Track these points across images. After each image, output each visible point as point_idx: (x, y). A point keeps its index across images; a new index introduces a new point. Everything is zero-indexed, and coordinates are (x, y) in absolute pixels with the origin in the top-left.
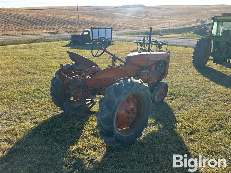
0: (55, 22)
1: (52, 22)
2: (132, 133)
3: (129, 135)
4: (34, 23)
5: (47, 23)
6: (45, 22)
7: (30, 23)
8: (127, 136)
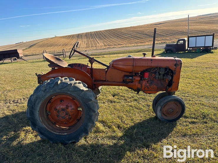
0: (169, 34)
1: (166, 34)
2: (66, 134)
3: (60, 134)
4: (150, 36)
5: (161, 35)
6: (160, 35)
7: (147, 36)
8: (58, 134)
